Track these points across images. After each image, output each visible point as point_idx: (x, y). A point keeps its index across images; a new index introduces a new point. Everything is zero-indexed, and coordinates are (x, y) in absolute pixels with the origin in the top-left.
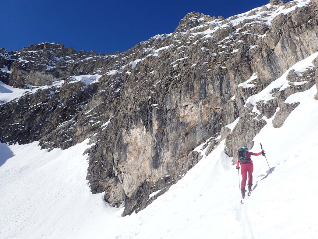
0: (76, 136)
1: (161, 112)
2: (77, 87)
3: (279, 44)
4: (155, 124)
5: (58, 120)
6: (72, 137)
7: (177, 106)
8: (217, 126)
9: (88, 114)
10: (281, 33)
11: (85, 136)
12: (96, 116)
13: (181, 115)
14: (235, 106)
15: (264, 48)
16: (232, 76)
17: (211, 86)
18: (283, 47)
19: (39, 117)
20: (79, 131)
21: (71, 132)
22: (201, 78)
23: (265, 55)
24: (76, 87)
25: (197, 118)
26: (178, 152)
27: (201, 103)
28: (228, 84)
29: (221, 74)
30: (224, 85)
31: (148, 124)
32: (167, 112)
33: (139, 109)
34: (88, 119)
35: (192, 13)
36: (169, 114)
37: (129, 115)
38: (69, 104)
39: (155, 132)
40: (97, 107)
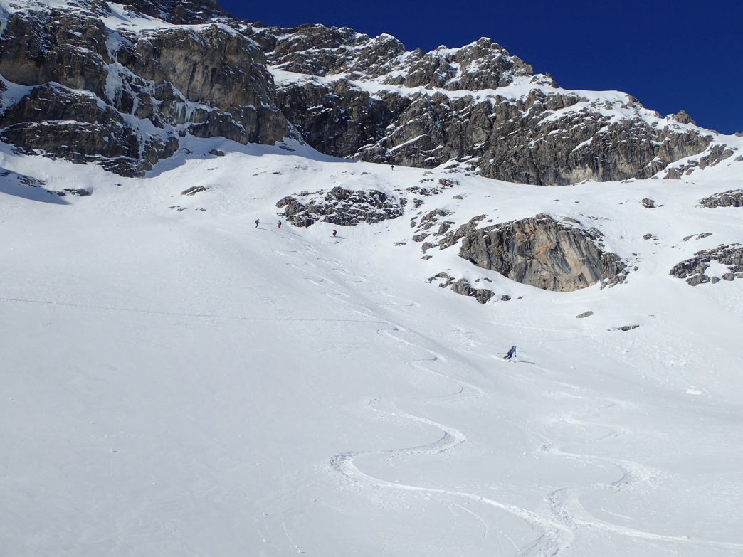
1: (604, 164)
2: (366, 100)
3: (676, 147)
4: (601, 170)
5: (358, 139)
7: (615, 163)
9: (411, 144)
10: (678, 142)
12: (423, 149)
13: (620, 167)
14: (652, 170)
15: (667, 146)
16: (646, 154)
17: (636, 157)
18: (678, 149)
22: (631, 150)
23: (668, 149)
24: (363, 98)
25: (630, 171)
27: (631, 164)
28: (644, 158)
29: (641, 151)
30: (642, 158)
31: (595, 169)
32: (609, 164)
33: (581, 157)
34: (415, 151)
35: (488, 39)
36: (611, 166)
37: (565, 159)
38: (363, 120)
39: (601, 174)
40: (421, 138)
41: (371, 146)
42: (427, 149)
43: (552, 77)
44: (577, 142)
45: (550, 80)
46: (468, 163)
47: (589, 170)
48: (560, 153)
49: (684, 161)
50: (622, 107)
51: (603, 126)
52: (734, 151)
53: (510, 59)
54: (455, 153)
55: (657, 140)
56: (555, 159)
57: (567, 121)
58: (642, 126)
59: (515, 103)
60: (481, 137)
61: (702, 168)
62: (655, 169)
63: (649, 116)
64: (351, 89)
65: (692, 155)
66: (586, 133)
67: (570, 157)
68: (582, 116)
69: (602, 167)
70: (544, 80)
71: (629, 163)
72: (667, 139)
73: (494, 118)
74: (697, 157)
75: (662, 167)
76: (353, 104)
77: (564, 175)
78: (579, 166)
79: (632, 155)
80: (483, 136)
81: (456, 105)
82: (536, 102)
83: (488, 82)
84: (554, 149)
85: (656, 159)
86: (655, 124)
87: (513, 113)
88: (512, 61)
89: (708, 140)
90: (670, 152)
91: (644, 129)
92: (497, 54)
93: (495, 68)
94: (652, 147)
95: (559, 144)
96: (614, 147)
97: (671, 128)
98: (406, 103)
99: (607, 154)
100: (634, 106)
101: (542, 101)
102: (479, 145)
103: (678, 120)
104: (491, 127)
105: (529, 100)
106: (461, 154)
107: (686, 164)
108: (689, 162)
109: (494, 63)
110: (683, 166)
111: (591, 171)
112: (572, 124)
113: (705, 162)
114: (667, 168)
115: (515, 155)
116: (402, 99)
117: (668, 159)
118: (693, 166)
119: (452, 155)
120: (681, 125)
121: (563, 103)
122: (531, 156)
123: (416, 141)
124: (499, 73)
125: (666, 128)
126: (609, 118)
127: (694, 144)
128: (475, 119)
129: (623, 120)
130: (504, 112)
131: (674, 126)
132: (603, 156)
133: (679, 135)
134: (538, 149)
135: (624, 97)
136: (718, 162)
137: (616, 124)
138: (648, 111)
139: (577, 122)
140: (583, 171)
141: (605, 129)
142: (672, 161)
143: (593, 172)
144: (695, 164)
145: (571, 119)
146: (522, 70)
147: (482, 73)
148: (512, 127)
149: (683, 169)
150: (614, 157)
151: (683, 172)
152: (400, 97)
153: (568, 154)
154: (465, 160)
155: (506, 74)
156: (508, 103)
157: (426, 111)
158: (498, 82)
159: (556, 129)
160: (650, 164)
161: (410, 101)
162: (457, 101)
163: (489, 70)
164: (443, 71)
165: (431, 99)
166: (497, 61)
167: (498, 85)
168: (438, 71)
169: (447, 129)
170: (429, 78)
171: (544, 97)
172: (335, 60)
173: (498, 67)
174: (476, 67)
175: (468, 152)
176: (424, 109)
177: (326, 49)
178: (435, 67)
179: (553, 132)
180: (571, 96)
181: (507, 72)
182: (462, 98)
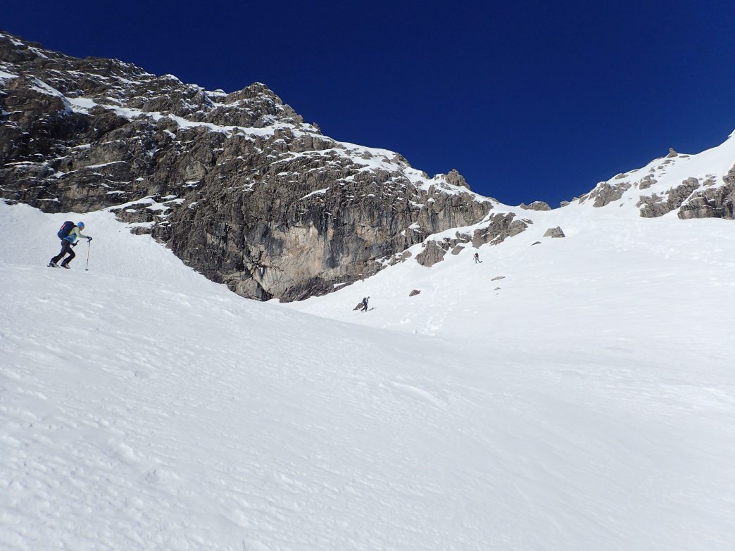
0: (67, 199)
1: (337, 223)
2: (52, 106)
3: (442, 212)
4: (331, 232)
6: (58, 197)
7: (354, 224)
8: (388, 250)
9: (94, 170)
10: (445, 206)
12: (111, 179)
13: (359, 232)
14: (406, 241)
15: (430, 209)
16: (400, 218)
17: (385, 219)
18: (445, 215)
20: (75, 192)
21: (55, 188)
22: (379, 209)
23: (430, 214)
24: (50, 104)
25: (373, 239)
26: (357, 260)
27: (377, 229)
28: (396, 223)
29: (394, 213)
30: (393, 222)
31: (322, 230)
32: (344, 225)
33: (306, 210)
34: (97, 179)
35: (262, 85)
36: (347, 228)
37: (283, 210)
38: (34, 130)
39: (330, 238)
40: (114, 165)
41: (30, 164)
42: (119, 180)
43: (317, 127)
44: (307, 189)
45: (315, 130)
46: (166, 205)
47: (313, 230)
48: (278, 201)
49: (451, 233)
50: (384, 161)
51: (349, 174)
52: (528, 224)
53: (279, 106)
54: (154, 190)
55: (418, 202)
56: (270, 209)
57: (305, 161)
58: (401, 181)
59: (253, 140)
60: (197, 174)
61: (477, 245)
62: (409, 240)
63: (414, 176)
64: (34, 88)
65: (462, 226)
66: (324, 178)
67: (291, 209)
68: (325, 159)
69: (334, 228)
70: (309, 129)
71: (373, 227)
72: (430, 200)
73: (221, 153)
74: (470, 230)
75: (420, 238)
76: (27, 107)
77: (277, 234)
78: (300, 224)
79: (380, 216)
80: (200, 173)
81: (183, 135)
82: (278, 141)
83: (241, 120)
84: (272, 194)
85: (414, 226)
86: (420, 183)
87: (247, 150)
88: (282, 109)
89: (485, 208)
90: (433, 218)
91: (403, 186)
92: (265, 97)
93: (257, 109)
94: (409, 209)
95: (282, 190)
96: (356, 202)
97: (439, 188)
98: (124, 121)
99: (343, 209)
100: (399, 164)
101: (288, 142)
102: (190, 183)
103: (449, 181)
104: (214, 162)
105: (274, 138)
106: (163, 192)
107: (454, 237)
108: (458, 234)
109: (258, 104)
110: (448, 240)
111: (316, 231)
112: (308, 167)
113: (482, 237)
114: (425, 242)
115: (223, 198)
116: (115, 118)
117: (429, 227)
118: (463, 242)
119: (150, 192)
120: (451, 186)
121: (312, 146)
122: (240, 202)
123: (104, 168)
124: (259, 115)
125: (432, 188)
126: (361, 166)
127: (467, 211)
128: (195, 150)
129: (378, 170)
130: (234, 146)
131: (442, 185)
132: (338, 213)
133: (447, 196)
134: (253, 192)
135: (390, 154)
136: (502, 239)
137: (366, 173)
138: (415, 171)
139: (316, 165)
140: (304, 230)
141: (349, 179)
142: (434, 231)
143: (320, 233)
144: (467, 239)
145: (311, 160)
146: (291, 118)
147: (238, 110)
148: (237, 164)
149: (448, 244)
150: (353, 215)
151: (447, 249)
152: (115, 114)
153: (288, 205)
154: (165, 200)
155: (266, 117)
156: (244, 137)
157: (138, 134)
158: (254, 121)
159: (286, 170)
160: (403, 233)
161: (128, 122)
162: (187, 130)
163: (247, 109)
164: (196, 103)
165: (155, 123)
166: (263, 104)
167: (252, 125)
168: (188, 102)
169: (161, 160)
170: (170, 105)
171: (293, 137)
172: (97, 86)
173: (261, 109)
174: (235, 104)
175: (173, 191)
176: (138, 131)
177: (92, 75)
178: (184, 96)
179: (281, 174)
180: (324, 140)
181: (270, 116)
182: (195, 128)
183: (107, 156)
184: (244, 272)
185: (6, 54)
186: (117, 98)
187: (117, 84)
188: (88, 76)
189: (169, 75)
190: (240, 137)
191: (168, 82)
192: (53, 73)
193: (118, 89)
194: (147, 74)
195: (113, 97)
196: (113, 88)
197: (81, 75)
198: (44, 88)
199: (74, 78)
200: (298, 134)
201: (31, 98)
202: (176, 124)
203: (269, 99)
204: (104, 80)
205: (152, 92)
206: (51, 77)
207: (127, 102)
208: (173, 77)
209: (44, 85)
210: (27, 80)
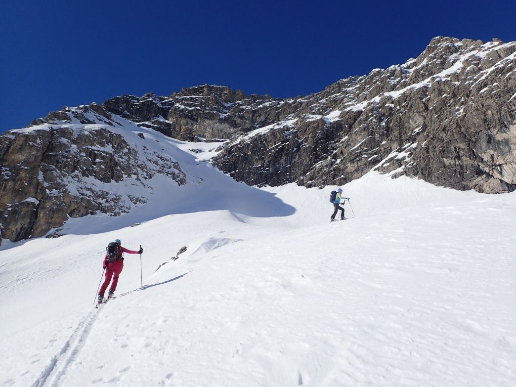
0: (348, 173)
2: (320, 125)
5: (311, 160)
6: (343, 174)
9: (355, 150)
11: (362, 171)
12: (367, 150)
19: (284, 158)
20: (350, 167)
21: (339, 170)
24: (318, 124)
34: (359, 154)
35: (438, 37)
37: (496, 117)
38: (317, 143)
40: (365, 141)
41: (322, 162)
42: (371, 149)
43: (497, 41)
45: (496, 43)
46: (406, 152)
48: (489, 112)
53: (460, 44)
54: (395, 146)
56: (485, 121)
59: (449, 79)
60: (418, 122)
64: (308, 120)
67: (503, 113)
70: (491, 46)
73: (429, 99)
76: (308, 133)
77: (500, 137)
80: (420, 120)
81: (398, 101)
82: (468, 68)
83: (433, 70)
84: (482, 110)
87: (447, 88)
88: (461, 44)
92: (444, 44)
93: (442, 56)
95: (490, 102)
98: (360, 113)
101: (477, 65)
102: (417, 130)
104: (427, 108)
105: (464, 68)
106: (401, 145)
109: (441, 52)
112: (504, 74)
115: (444, 130)
116: (354, 113)
119: (393, 148)
121: (500, 57)
122: (458, 126)
123: (360, 146)
124: (445, 59)
128: (411, 107)
130: (436, 90)
134: (465, 115)
139: (511, 69)
145: (504, 68)
146: (472, 47)
147: (428, 65)
148: (444, 102)
152: (353, 112)
153: (499, 111)
154: (405, 149)
155: (451, 58)
156: (441, 80)
157: (371, 116)
158: (444, 65)
159: (485, 86)
161: (362, 112)
162: (399, 97)
163: (435, 60)
164: (397, 77)
165: (378, 104)
166: (445, 50)
167: (443, 69)
168: (392, 79)
169: (391, 125)
170: (382, 87)
171: (480, 59)
172: (337, 101)
173: (444, 54)
174: (425, 62)
175: (408, 140)
176: (370, 114)
177: (332, 96)
178: (389, 77)
179: (482, 91)
180: (508, 46)
181: (455, 55)
182: (404, 93)
183: (359, 138)
184: (484, 176)
185: (289, 110)
186: (350, 101)
187: (347, 94)
188: (330, 98)
189: (374, 70)
190: (438, 82)
191: (375, 75)
192: (313, 107)
193: (349, 96)
194: (361, 77)
195: (348, 102)
196: (346, 97)
197: (327, 100)
198: (312, 118)
199: (324, 104)
200: (482, 55)
201: (308, 126)
202: (391, 97)
203: (448, 44)
204: (339, 96)
205: (368, 86)
206: (313, 109)
207: (357, 101)
208: (377, 70)
209: (311, 116)
210: (303, 118)
